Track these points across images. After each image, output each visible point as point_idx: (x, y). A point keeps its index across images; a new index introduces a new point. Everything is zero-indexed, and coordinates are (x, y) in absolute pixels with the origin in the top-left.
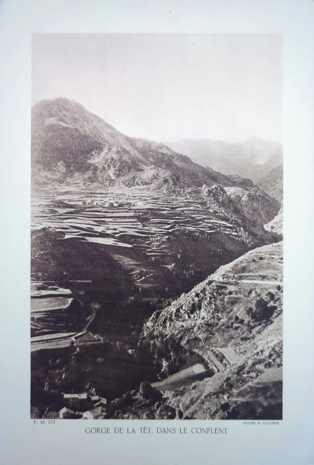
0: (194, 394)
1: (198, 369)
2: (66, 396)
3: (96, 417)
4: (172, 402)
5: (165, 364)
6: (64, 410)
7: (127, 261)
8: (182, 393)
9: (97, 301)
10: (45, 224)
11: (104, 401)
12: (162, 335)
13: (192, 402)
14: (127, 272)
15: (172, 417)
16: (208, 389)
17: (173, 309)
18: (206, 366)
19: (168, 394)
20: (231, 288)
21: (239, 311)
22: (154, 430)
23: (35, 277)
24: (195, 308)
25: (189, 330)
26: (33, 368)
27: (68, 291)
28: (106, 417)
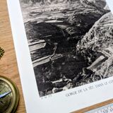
0: (104, 67)
1: (102, 58)
2: (53, 82)
3: (69, 88)
4: (97, 73)
5: (89, 59)
6: (54, 89)
7: (63, 26)
8: (100, 68)
9: (56, 42)
10: (29, 20)
11: (70, 80)
12: (84, 49)
13: (105, 71)
14: (64, 30)
15: (99, 79)
16: (109, 64)
17: (85, 38)
18: (104, 55)
19: (94, 70)
20: (102, 28)
21: (107, 34)
22: (94, 87)
23: (29, 38)
24: (92, 37)
25: (93, 44)
26: (36, 74)
27: (43, 41)
28: (73, 87)
